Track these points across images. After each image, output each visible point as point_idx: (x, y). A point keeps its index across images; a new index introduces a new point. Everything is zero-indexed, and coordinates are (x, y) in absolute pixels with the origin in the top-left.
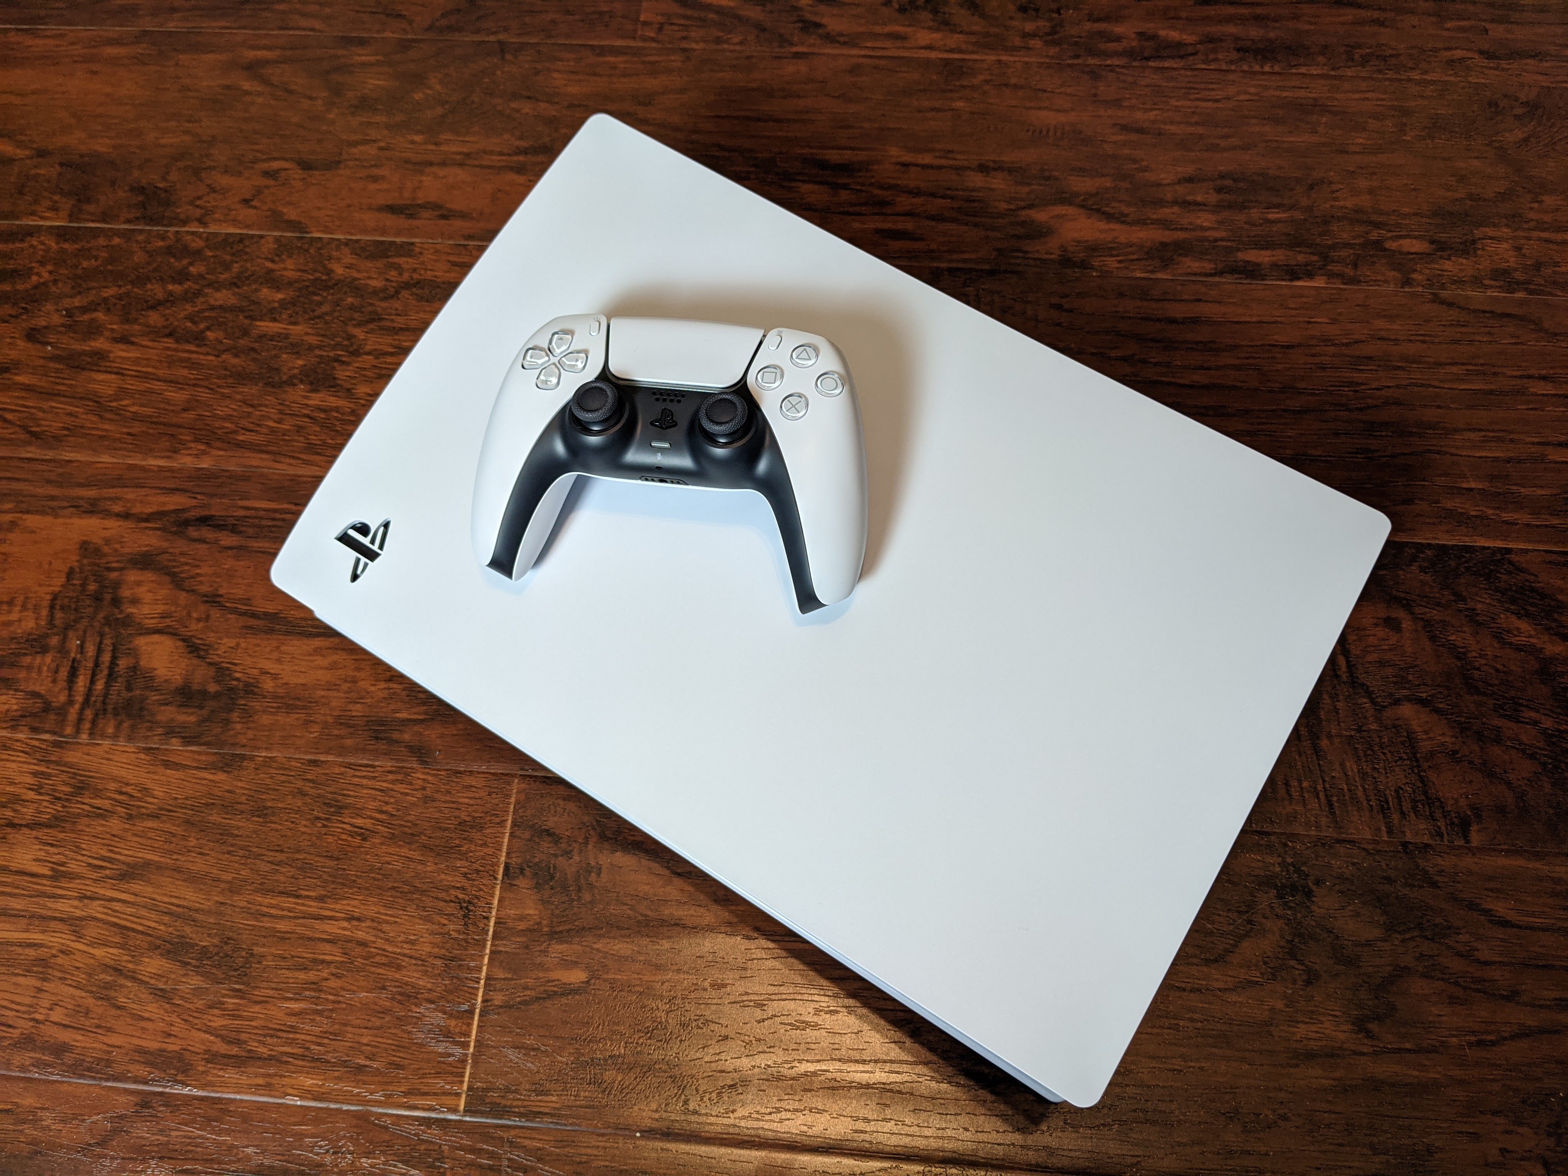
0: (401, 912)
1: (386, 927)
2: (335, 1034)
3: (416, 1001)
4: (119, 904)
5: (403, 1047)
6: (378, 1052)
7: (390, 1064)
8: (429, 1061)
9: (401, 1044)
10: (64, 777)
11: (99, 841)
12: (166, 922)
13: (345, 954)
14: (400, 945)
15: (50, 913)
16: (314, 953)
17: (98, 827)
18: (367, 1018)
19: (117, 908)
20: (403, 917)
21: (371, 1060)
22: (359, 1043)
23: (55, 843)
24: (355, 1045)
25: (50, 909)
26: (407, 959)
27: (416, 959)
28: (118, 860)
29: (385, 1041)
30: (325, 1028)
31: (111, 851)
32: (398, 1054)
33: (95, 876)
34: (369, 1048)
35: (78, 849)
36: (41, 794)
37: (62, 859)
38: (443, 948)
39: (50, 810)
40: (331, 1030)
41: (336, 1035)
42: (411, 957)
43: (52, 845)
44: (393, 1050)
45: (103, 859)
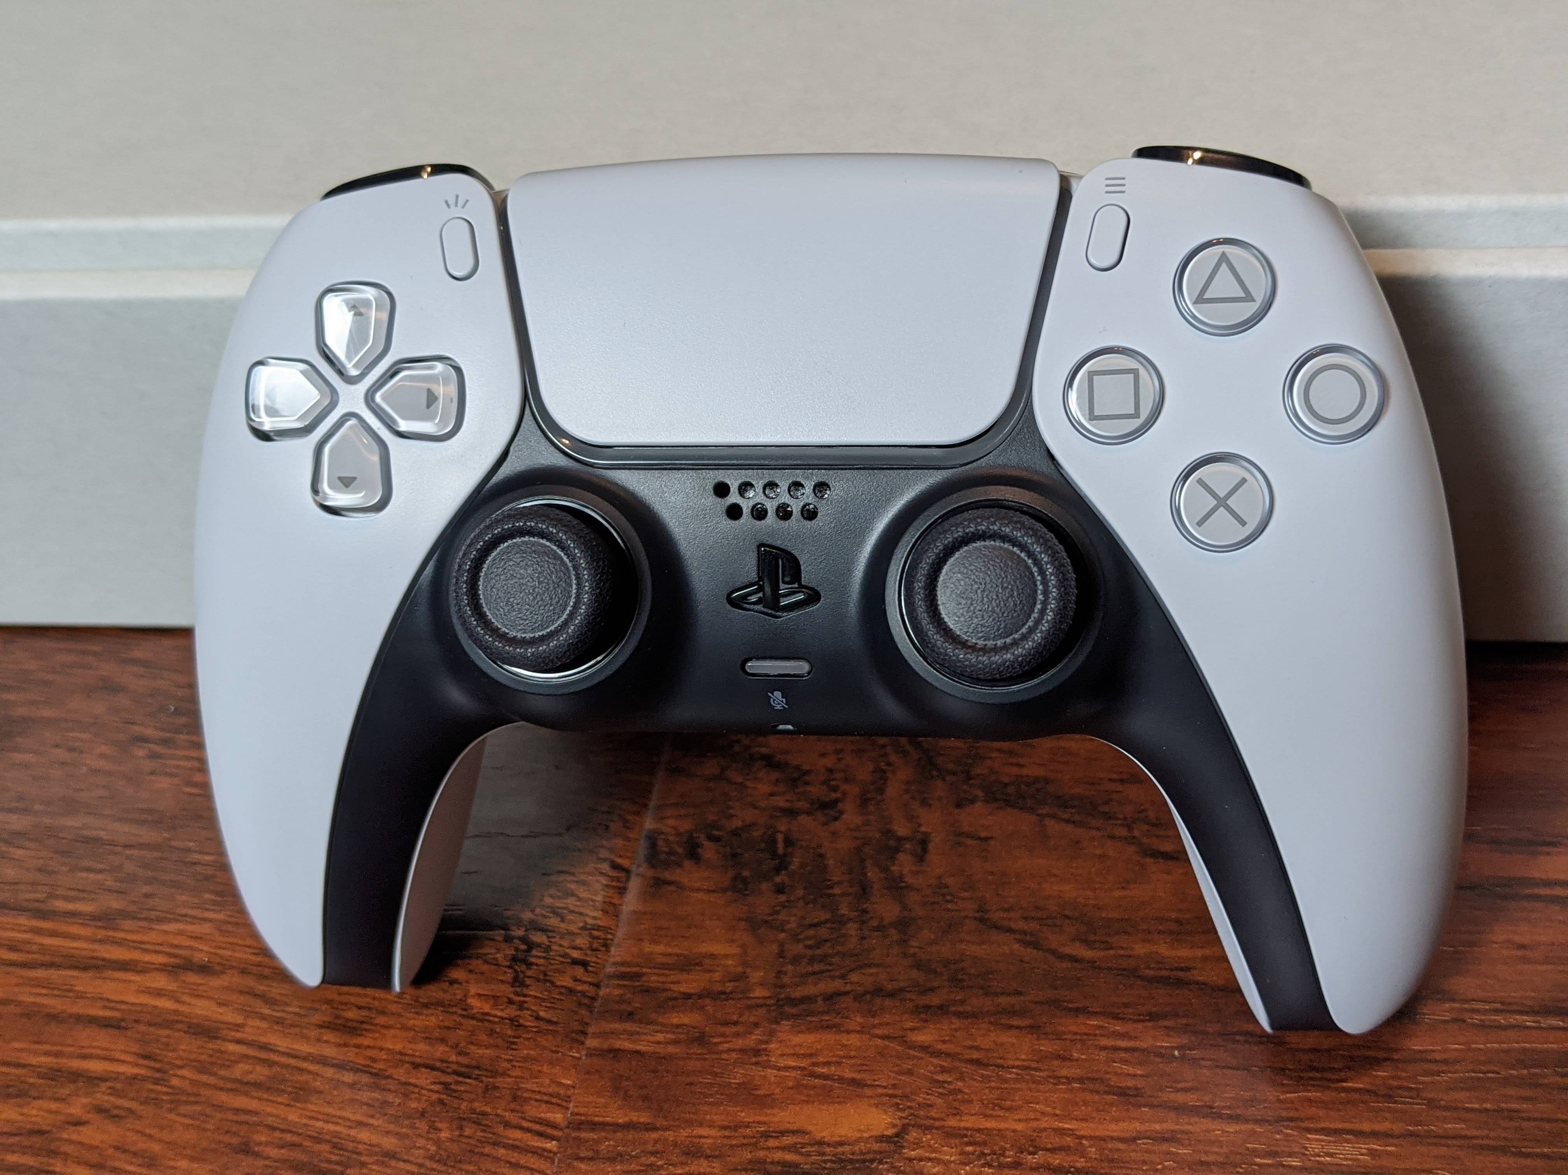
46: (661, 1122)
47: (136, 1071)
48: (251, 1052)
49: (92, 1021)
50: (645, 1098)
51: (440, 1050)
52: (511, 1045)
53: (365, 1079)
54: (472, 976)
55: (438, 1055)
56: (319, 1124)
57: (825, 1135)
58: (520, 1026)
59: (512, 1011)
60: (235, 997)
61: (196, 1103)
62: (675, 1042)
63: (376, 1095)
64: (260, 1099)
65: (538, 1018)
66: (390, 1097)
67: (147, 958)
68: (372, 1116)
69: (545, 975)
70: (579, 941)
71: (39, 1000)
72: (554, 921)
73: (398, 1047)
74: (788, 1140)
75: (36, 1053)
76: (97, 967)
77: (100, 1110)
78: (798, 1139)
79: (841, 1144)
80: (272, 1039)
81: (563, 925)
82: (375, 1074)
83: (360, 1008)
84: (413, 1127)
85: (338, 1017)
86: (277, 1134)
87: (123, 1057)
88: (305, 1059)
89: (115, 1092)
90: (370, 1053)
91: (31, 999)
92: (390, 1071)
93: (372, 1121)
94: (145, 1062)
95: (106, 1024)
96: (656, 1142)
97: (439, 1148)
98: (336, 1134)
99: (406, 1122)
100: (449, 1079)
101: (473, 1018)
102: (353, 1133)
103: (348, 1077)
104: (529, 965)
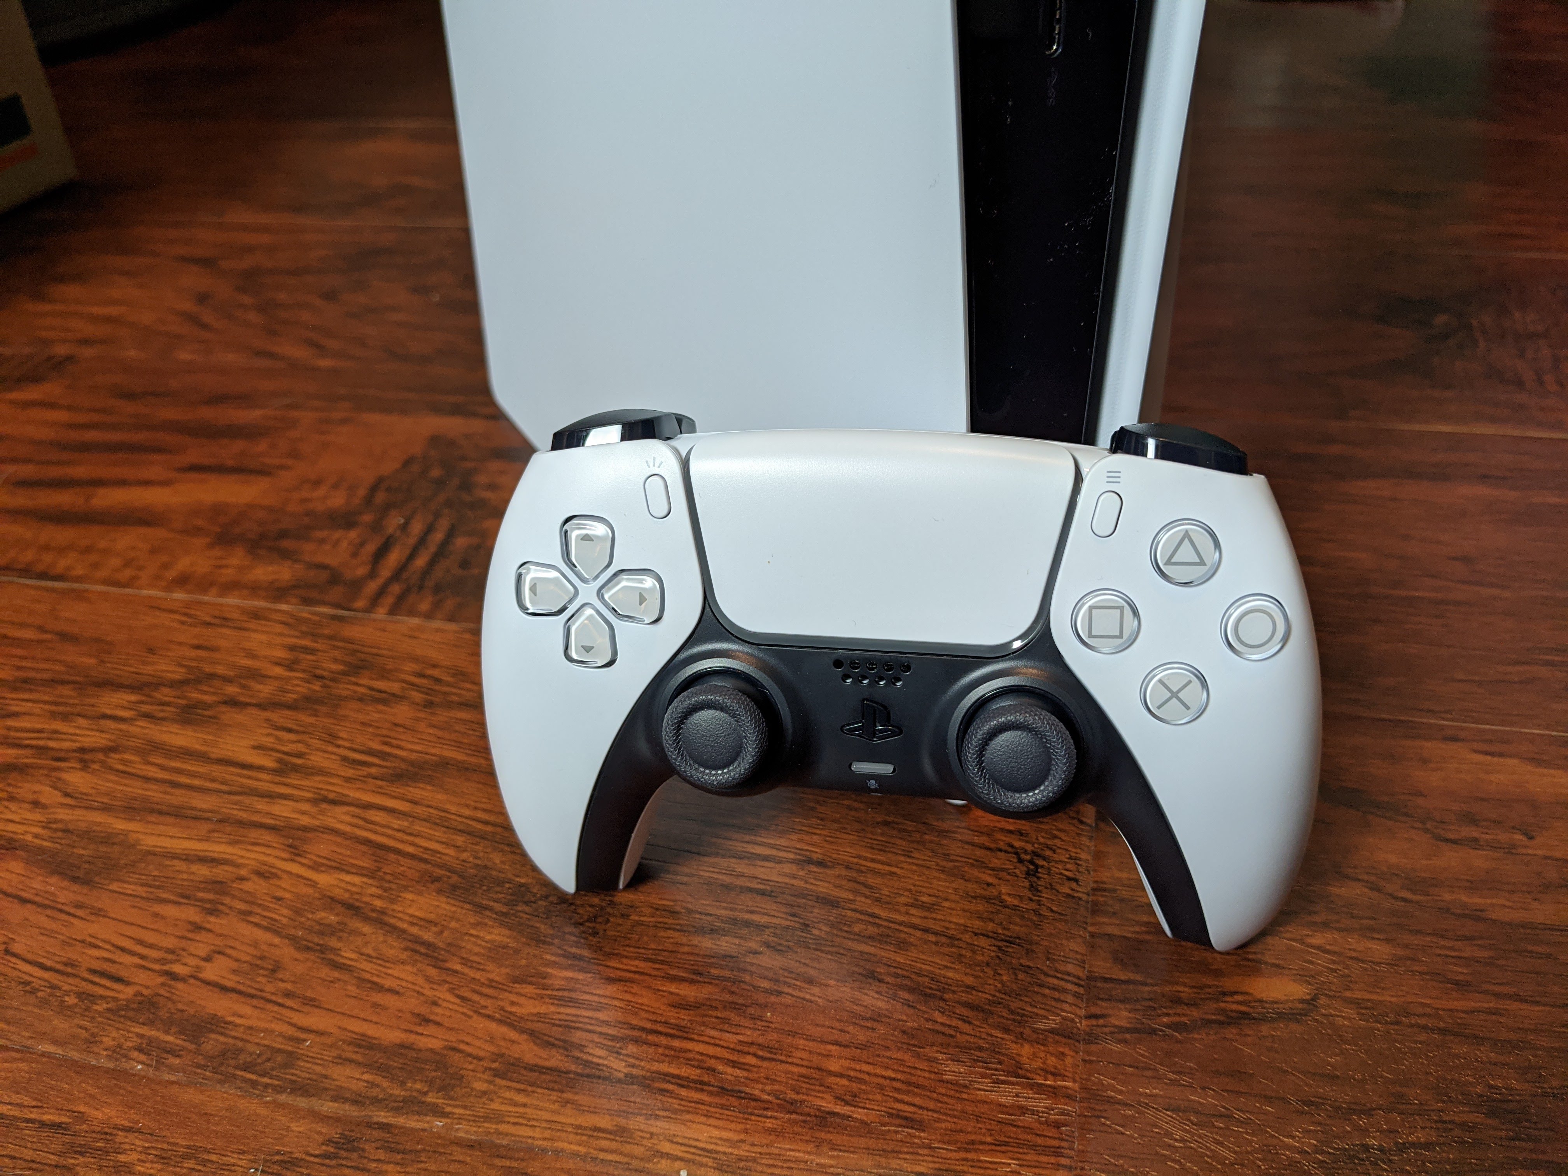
0: (902, 858)
1: (872, 880)
2: (769, 1049)
3: (942, 1004)
4: (381, 814)
5: (918, 1086)
6: (865, 1092)
7: (891, 1115)
8: (978, 1118)
9: (914, 1079)
10: (337, 654)
11: (370, 730)
12: (460, 843)
13: (794, 915)
14: (904, 909)
15: (255, 818)
16: (732, 909)
17: (373, 713)
18: (837, 1025)
19: (377, 819)
20: (905, 866)
21: (847, 1103)
22: (820, 1069)
23: (295, 727)
24: (815, 1074)
25: (259, 812)
26: (919, 934)
27: (936, 934)
28: (396, 756)
29: (879, 1071)
30: (749, 1035)
31: (385, 744)
32: (906, 1098)
33: (350, 773)
34: (845, 1082)
35: (332, 738)
36: (292, 670)
37: (301, 748)
38: (991, 920)
39: (299, 688)
40: (761, 1040)
41: (772, 1052)
42: (926, 930)
43: (290, 731)
44: (897, 1090)
45: (370, 752)
46: (1149, 981)
47: (788, 923)
48: (863, 917)
49: (750, 890)
50: (1136, 965)
51: (991, 926)
52: (1037, 926)
53: (944, 940)
54: (1001, 881)
55: (990, 928)
56: (919, 965)
57: (1263, 996)
58: (1040, 915)
59: (1033, 906)
60: (844, 883)
61: (832, 946)
62: (1149, 933)
63: (953, 950)
64: (875, 947)
65: (1052, 911)
66: (963, 952)
67: (781, 854)
68: (953, 963)
69: (1051, 885)
70: (1068, 866)
71: (715, 876)
72: (1048, 853)
73: (962, 921)
74: (1240, 998)
75: (718, 908)
76: (748, 858)
77: (767, 945)
78: (1247, 997)
79: (1276, 1003)
80: (877, 911)
81: (1055, 856)
82: (950, 938)
83: (930, 895)
84: (982, 971)
85: (917, 900)
86: (891, 969)
87: (776, 914)
88: (901, 924)
89: (775, 935)
90: (943, 924)
91: (708, 874)
92: (960, 936)
93: (953, 966)
94: (793, 918)
95: (763, 893)
96: (1149, 993)
97: (1003, 985)
98: (932, 972)
99: (978, 968)
100: (1001, 944)
101: (1008, 907)
102: (942, 972)
103: (933, 938)
104: (1039, 878)
